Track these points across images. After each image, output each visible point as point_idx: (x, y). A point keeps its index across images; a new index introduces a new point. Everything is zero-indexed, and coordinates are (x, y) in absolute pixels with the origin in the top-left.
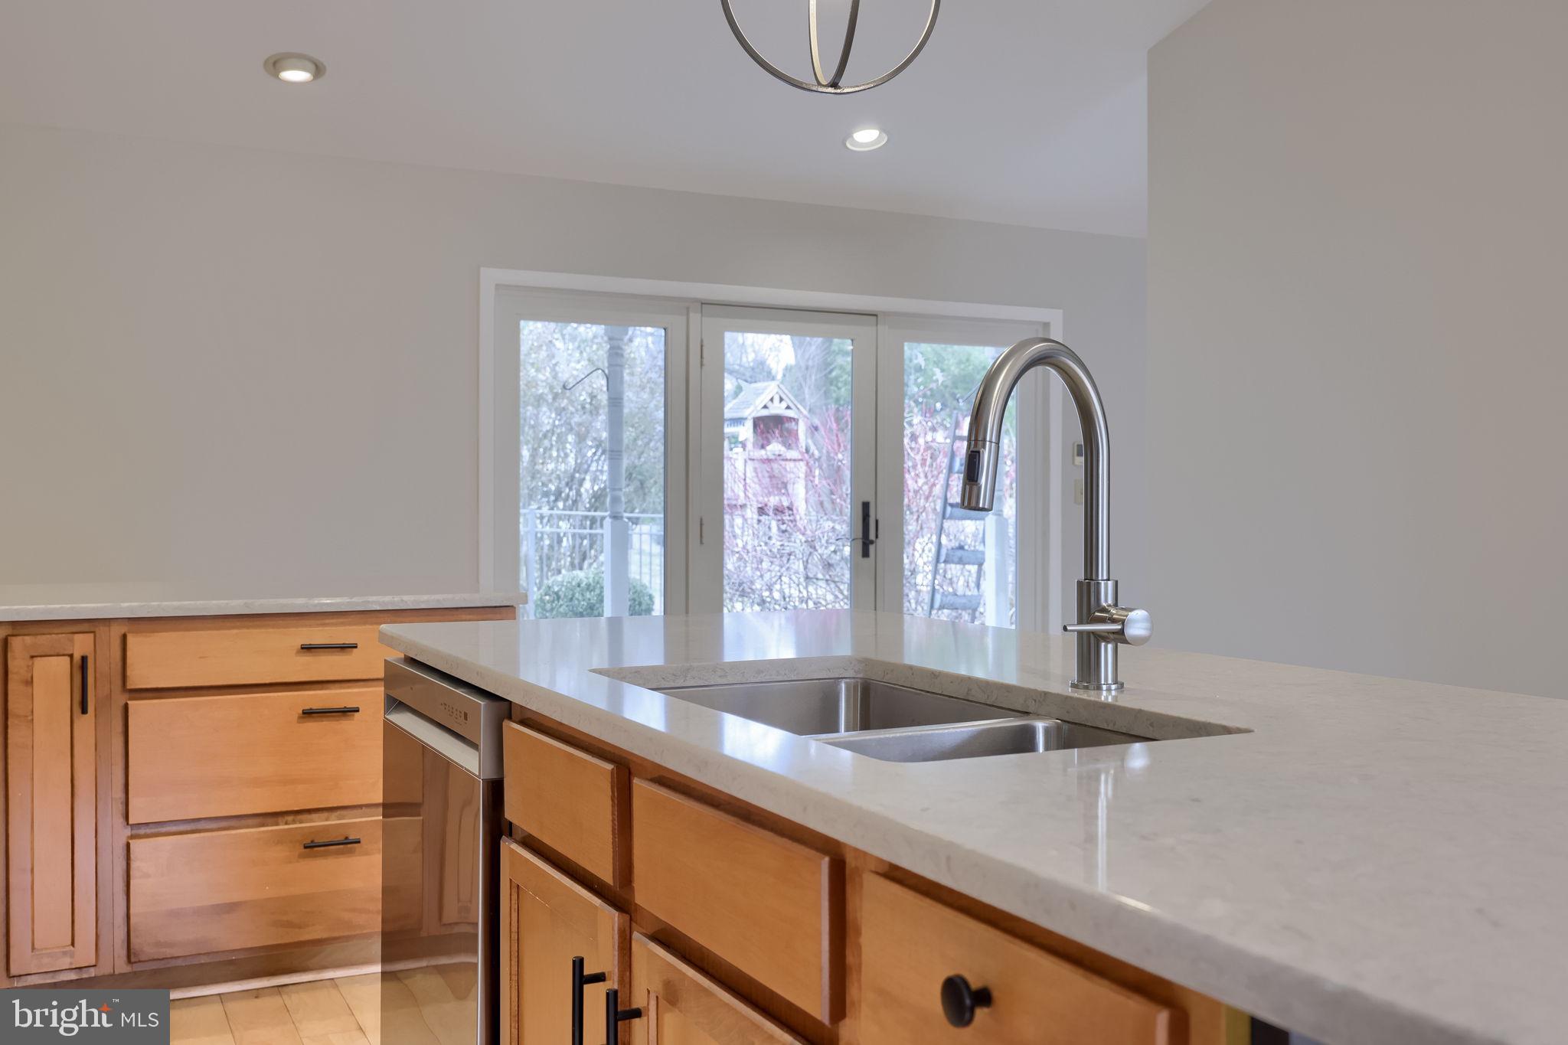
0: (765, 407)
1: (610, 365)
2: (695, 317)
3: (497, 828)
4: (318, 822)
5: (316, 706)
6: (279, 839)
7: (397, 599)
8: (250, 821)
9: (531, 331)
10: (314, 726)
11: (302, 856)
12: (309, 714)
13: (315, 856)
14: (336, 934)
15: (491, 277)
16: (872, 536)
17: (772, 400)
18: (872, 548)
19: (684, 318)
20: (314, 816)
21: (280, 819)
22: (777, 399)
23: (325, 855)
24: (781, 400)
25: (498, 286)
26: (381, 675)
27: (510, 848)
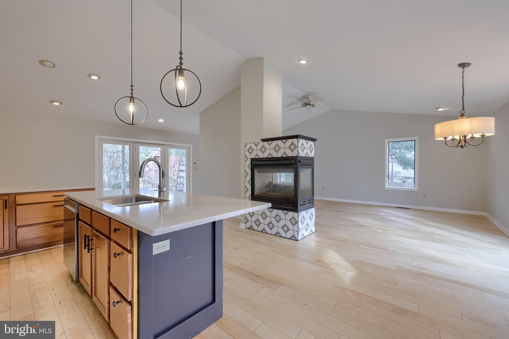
0: (156, 155)
1: (122, 150)
2: (134, 144)
3: (78, 219)
4: (57, 223)
5: (56, 205)
6: (49, 226)
7: (73, 188)
8: (44, 223)
9: (105, 146)
10: (55, 208)
11: (53, 228)
12: (55, 206)
13: (57, 228)
14: (61, 239)
15: (97, 137)
16: (164, 175)
17: (157, 154)
18: (164, 177)
19: (133, 144)
20: (56, 222)
21: (49, 223)
22: (158, 154)
23: (59, 227)
24: (159, 154)
25: (98, 138)
26: (64, 200)
27: (80, 222)
